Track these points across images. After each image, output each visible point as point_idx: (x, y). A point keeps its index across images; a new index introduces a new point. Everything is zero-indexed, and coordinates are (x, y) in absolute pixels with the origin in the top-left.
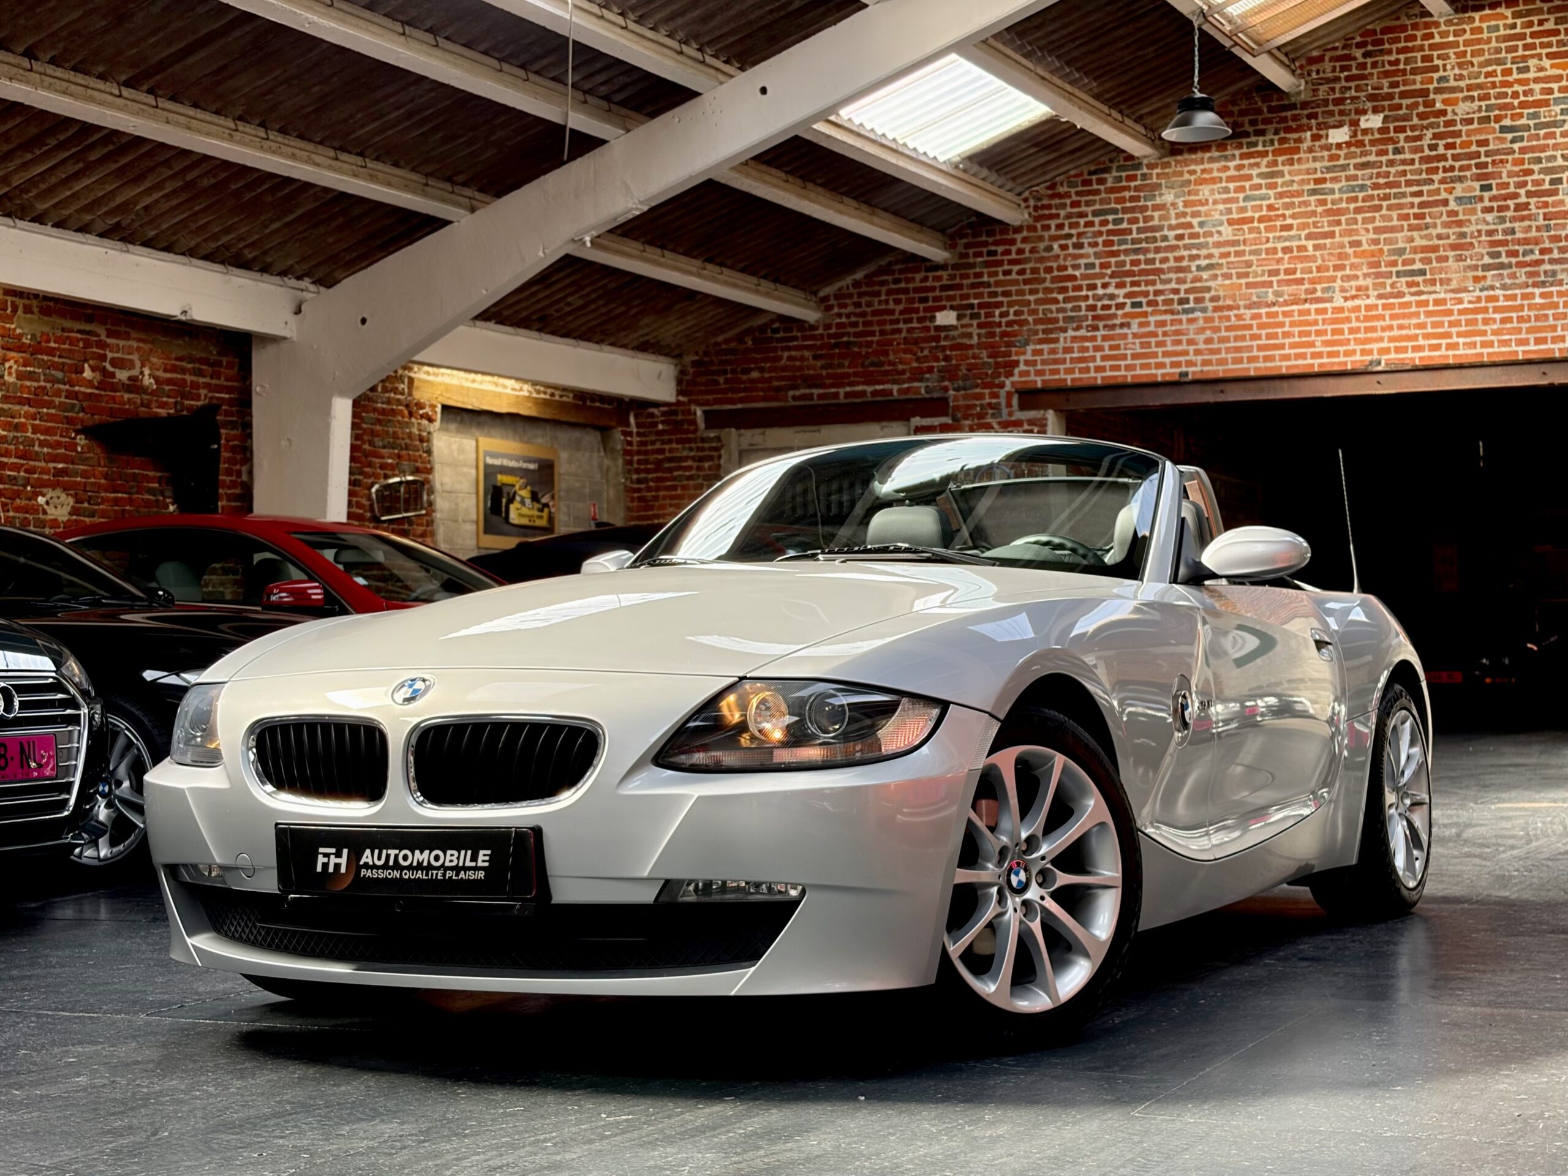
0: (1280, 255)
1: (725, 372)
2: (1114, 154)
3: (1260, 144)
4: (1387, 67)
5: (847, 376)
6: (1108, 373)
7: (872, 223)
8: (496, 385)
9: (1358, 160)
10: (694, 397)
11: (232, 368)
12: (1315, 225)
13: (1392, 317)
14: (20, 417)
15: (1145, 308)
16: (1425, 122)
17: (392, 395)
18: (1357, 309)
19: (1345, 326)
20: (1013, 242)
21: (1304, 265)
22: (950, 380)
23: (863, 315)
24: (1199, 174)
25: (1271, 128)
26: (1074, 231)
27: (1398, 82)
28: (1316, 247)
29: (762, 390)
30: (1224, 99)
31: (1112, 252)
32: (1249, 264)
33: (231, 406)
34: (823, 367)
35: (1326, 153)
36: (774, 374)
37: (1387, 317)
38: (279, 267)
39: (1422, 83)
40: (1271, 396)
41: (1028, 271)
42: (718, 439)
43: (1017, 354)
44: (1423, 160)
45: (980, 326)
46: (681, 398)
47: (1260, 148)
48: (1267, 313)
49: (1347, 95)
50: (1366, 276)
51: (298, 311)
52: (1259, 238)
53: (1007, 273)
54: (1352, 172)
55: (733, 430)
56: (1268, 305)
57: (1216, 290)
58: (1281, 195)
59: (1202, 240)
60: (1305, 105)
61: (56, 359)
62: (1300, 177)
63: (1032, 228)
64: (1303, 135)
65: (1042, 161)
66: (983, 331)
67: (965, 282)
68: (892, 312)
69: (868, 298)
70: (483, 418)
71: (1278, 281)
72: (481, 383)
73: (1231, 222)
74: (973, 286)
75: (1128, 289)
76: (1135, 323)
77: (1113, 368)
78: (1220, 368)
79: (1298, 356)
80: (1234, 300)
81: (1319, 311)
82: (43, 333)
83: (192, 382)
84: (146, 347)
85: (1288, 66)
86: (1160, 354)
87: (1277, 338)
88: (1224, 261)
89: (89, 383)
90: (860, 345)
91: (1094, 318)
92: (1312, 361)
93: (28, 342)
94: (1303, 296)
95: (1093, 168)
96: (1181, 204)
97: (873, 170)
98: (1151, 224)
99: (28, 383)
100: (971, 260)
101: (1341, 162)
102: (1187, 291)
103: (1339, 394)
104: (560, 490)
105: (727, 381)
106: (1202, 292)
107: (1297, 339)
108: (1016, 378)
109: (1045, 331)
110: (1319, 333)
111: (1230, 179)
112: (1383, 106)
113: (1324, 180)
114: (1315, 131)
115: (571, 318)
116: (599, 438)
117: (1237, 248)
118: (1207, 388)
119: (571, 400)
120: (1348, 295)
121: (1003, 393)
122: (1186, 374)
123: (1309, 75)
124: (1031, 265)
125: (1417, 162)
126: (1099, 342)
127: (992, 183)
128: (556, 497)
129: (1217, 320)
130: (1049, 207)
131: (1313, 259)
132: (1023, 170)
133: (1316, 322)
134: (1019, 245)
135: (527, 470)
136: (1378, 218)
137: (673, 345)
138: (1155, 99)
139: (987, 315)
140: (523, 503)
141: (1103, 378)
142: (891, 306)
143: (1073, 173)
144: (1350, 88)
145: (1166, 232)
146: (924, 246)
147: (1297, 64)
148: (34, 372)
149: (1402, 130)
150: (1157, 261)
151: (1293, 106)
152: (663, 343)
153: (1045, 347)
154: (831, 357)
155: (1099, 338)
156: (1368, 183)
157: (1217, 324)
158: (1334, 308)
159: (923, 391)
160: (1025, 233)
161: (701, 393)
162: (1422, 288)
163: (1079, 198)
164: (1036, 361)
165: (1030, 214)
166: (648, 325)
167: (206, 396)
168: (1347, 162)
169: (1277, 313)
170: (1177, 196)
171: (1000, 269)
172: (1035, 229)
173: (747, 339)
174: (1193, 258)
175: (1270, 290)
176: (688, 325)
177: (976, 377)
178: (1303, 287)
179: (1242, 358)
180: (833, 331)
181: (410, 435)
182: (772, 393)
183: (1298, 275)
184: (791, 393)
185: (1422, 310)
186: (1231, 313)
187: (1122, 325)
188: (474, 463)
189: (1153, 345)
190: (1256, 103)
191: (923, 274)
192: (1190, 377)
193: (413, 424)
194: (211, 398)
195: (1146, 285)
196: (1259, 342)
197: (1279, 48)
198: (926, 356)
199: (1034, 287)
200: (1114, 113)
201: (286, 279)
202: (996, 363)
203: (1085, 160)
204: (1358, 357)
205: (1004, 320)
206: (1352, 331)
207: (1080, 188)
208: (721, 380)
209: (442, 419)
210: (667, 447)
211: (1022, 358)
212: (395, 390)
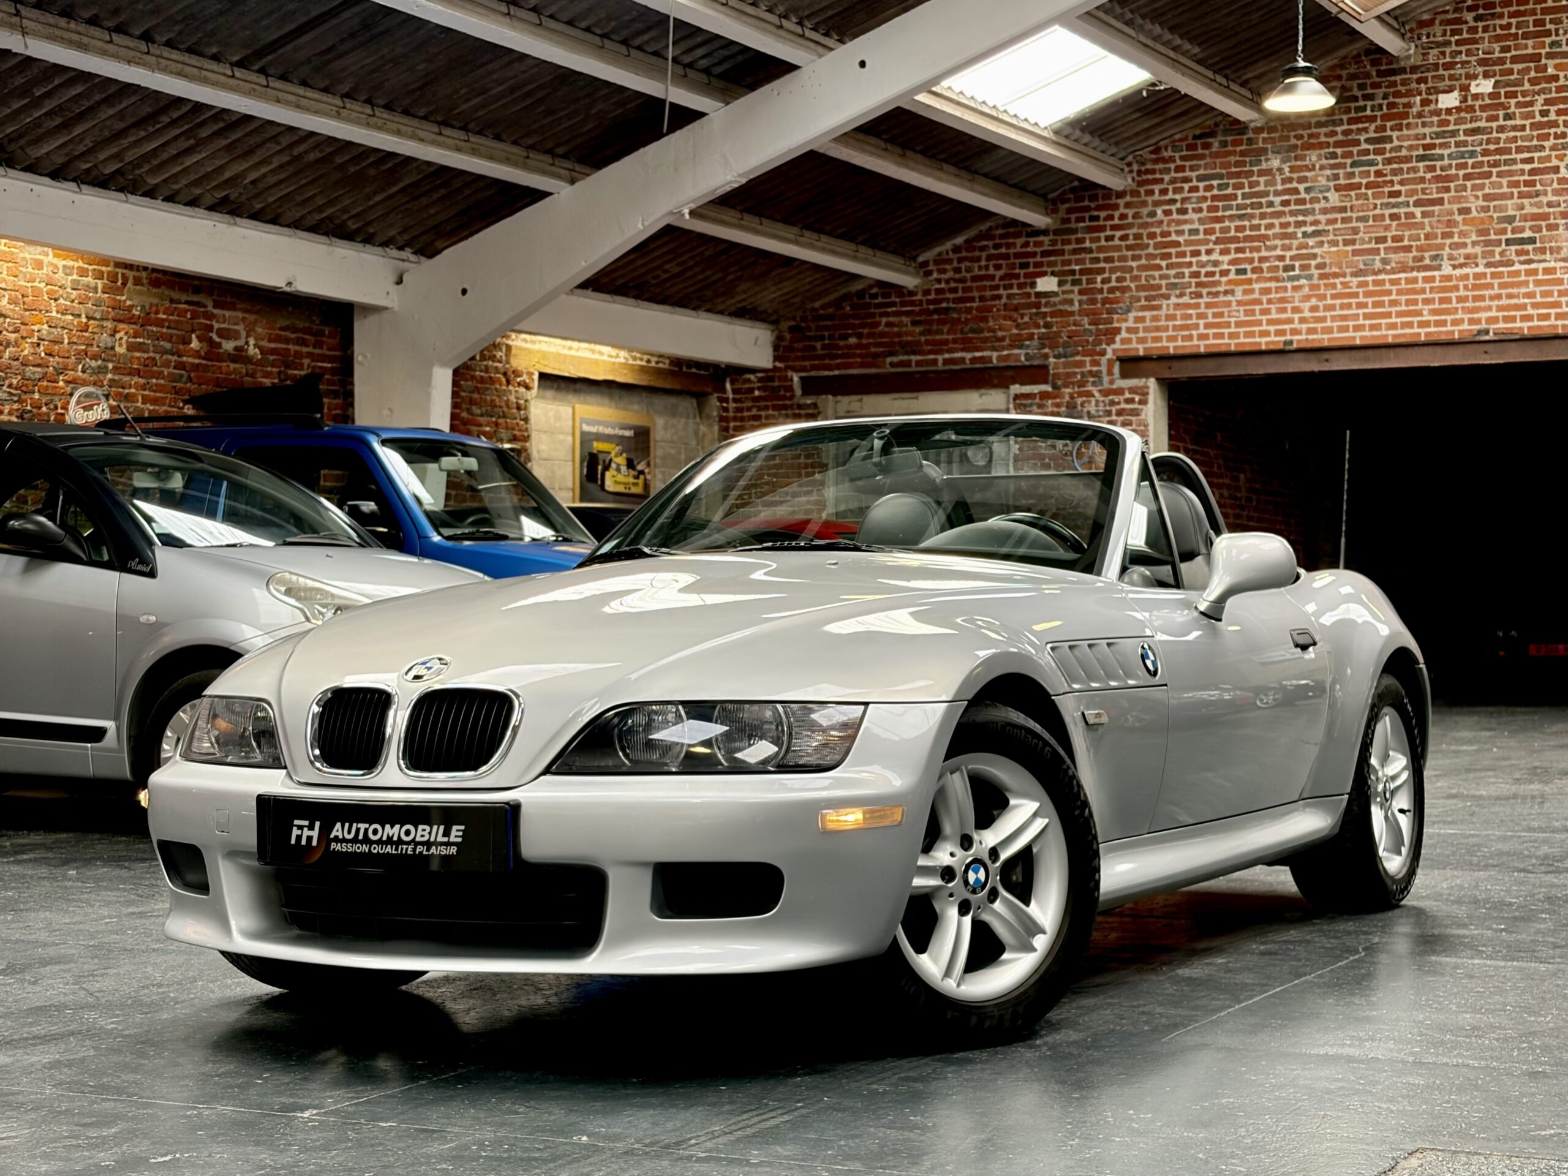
0: (1388, 222)
1: (822, 338)
2: (1220, 118)
3: (1369, 108)
4: (1499, 31)
5: (946, 342)
6: (1212, 341)
7: (973, 190)
8: (593, 351)
9: (1469, 126)
10: (790, 363)
11: (335, 338)
12: (1423, 191)
13: (1502, 286)
14: (130, 387)
15: (1249, 275)
16: (1537, 88)
17: (490, 363)
18: (1466, 277)
19: (1453, 295)
20: (1116, 207)
21: (1413, 232)
22: (1050, 348)
23: (962, 280)
24: (1306, 139)
25: (1380, 92)
26: (1178, 197)
27: (1509, 46)
28: (1424, 215)
29: (861, 356)
30: (1330, 63)
31: (1217, 217)
32: (1356, 231)
33: (333, 375)
34: (922, 333)
35: (1435, 119)
36: (872, 341)
37: (1496, 286)
38: (381, 238)
39: (1534, 48)
40: (1377, 366)
41: (1131, 237)
42: (815, 405)
43: (1118, 321)
44: (1535, 126)
45: (1081, 292)
46: (778, 364)
47: (1368, 112)
48: (1374, 281)
49: (1458, 60)
50: (1474, 243)
51: (399, 282)
52: (1367, 205)
53: (1109, 238)
54: (1462, 138)
55: (830, 397)
56: (1376, 273)
57: (1322, 257)
58: (1389, 161)
59: (1308, 206)
60: (1414, 69)
61: (165, 330)
62: (1410, 143)
63: (1135, 193)
64: (1412, 100)
65: (1146, 125)
66: (1084, 298)
67: (1066, 247)
68: (992, 277)
69: (968, 264)
70: (578, 386)
71: (1385, 249)
72: (578, 350)
73: (1337, 188)
74: (1075, 252)
75: (1233, 256)
76: (1239, 290)
77: (1217, 336)
78: (1325, 336)
79: (1405, 325)
80: (1341, 268)
81: (1426, 280)
82: (151, 305)
83: (296, 352)
84: (252, 317)
85: (1398, 30)
86: (1264, 322)
87: (1384, 306)
88: (1330, 228)
89: (196, 354)
90: (959, 311)
91: (1198, 285)
92: (1420, 330)
93: (137, 313)
94: (1411, 264)
95: (1198, 132)
96: (1287, 170)
97: (972, 138)
98: (1257, 189)
99: (138, 354)
100: (1073, 225)
101: (1451, 127)
102: (1292, 258)
103: (1446, 363)
104: (655, 457)
105: (824, 347)
106: (1309, 259)
107: (1404, 308)
108: (1117, 345)
109: (1147, 298)
110: (1426, 301)
111: (1337, 144)
112: (1495, 71)
113: (1432, 146)
114: (1424, 96)
115: (668, 285)
116: (695, 405)
117: (1344, 215)
118: (1311, 356)
119: (666, 366)
120: (1456, 263)
121: (1104, 360)
122: (1291, 342)
123: (1419, 38)
124: (1135, 231)
125: (1528, 128)
126: (1202, 310)
127: (1094, 148)
128: (652, 463)
129: (1323, 288)
130: (1153, 172)
131: (1421, 226)
132: (1126, 135)
133: (1423, 291)
134: (1122, 210)
135: (623, 437)
136: (1488, 185)
137: (770, 311)
138: (1260, 64)
139: (1089, 282)
140: (618, 470)
141: (1206, 346)
142: (992, 271)
143: (1177, 137)
144: (1461, 52)
145: (1271, 198)
146: (1025, 212)
147: (1407, 27)
148: (144, 343)
149: (1514, 95)
150: (1263, 228)
151: (1403, 71)
152: (760, 309)
153: (1148, 314)
154: (930, 322)
155: (1203, 306)
156: (1478, 149)
157: (1322, 292)
158: (1441, 276)
159: (1023, 358)
160: (1128, 198)
161: (797, 359)
162: (1532, 256)
163: (1183, 163)
164: (1138, 328)
165: (1133, 179)
166: (745, 292)
167: (309, 365)
168: (1457, 127)
169: (1384, 280)
170: (1283, 161)
171: (1102, 235)
172: (1138, 194)
173: (844, 304)
174: (1299, 224)
175: (1378, 258)
176: (785, 290)
177: (1076, 344)
178: (1411, 255)
179: (1348, 326)
180: (932, 296)
181: (507, 402)
182: (870, 360)
183: (1406, 243)
184: (889, 360)
185: (1531, 278)
186: (1337, 281)
187: (1226, 293)
188: (570, 431)
189: (1257, 312)
190: (1365, 67)
191: (1022, 240)
192: (1295, 346)
193: (510, 391)
194: (314, 367)
195: (1251, 252)
196: (1366, 311)
197: (1388, 13)
198: (1026, 323)
199: (1137, 252)
200: (1219, 78)
201: (387, 250)
202: (1098, 330)
203: (1189, 125)
204: (1465, 326)
205: (1106, 286)
206: (1460, 299)
207: (1184, 153)
208: (818, 345)
209: (539, 386)
210: (763, 413)
211: (1124, 325)
212: (493, 358)
